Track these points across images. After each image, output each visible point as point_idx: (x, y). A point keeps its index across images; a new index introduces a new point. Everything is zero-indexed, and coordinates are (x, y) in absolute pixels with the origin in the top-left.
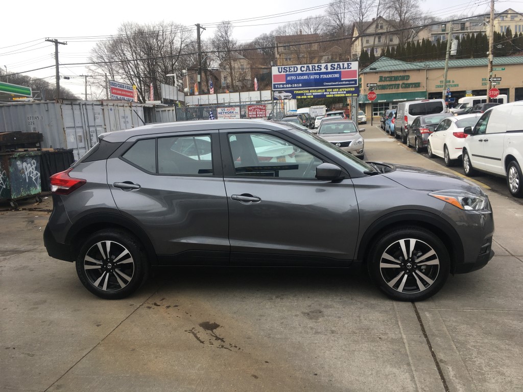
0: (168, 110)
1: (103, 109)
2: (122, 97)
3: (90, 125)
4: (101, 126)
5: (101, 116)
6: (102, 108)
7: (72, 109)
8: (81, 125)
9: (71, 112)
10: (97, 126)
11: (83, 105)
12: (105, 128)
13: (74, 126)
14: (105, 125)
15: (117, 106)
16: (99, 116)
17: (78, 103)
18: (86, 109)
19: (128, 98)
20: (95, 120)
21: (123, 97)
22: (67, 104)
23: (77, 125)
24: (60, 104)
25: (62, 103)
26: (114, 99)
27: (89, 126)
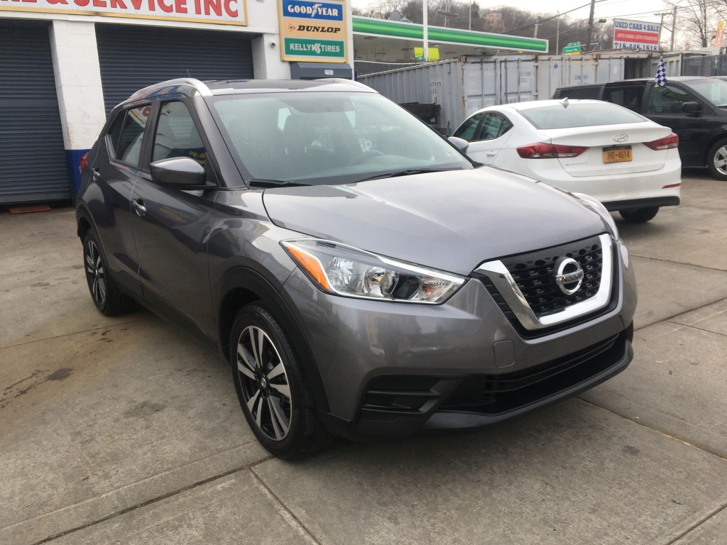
0: (671, 62)
1: (537, 67)
2: (633, 44)
3: (508, 91)
4: (530, 92)
5: (533, 77)
6: (536, 64)
7: (482, 69)
8: (493, 92)
9: (478, 73)
10: (521, 92)
11: (501, 62)
12: (537, 96)
13: (480, 94)
14: (537, 91)
15: (569, 59)
16: (528, 77)
17: (493, 60)
18: (506, 68)
19: (646, 44)
20: (519, 84)
21: (637, 44)
22: (473, 63)
23: (487, 91)
24: (462, 63)
25: (466, 62)
26: (618, 47)
27: (506, 94)
